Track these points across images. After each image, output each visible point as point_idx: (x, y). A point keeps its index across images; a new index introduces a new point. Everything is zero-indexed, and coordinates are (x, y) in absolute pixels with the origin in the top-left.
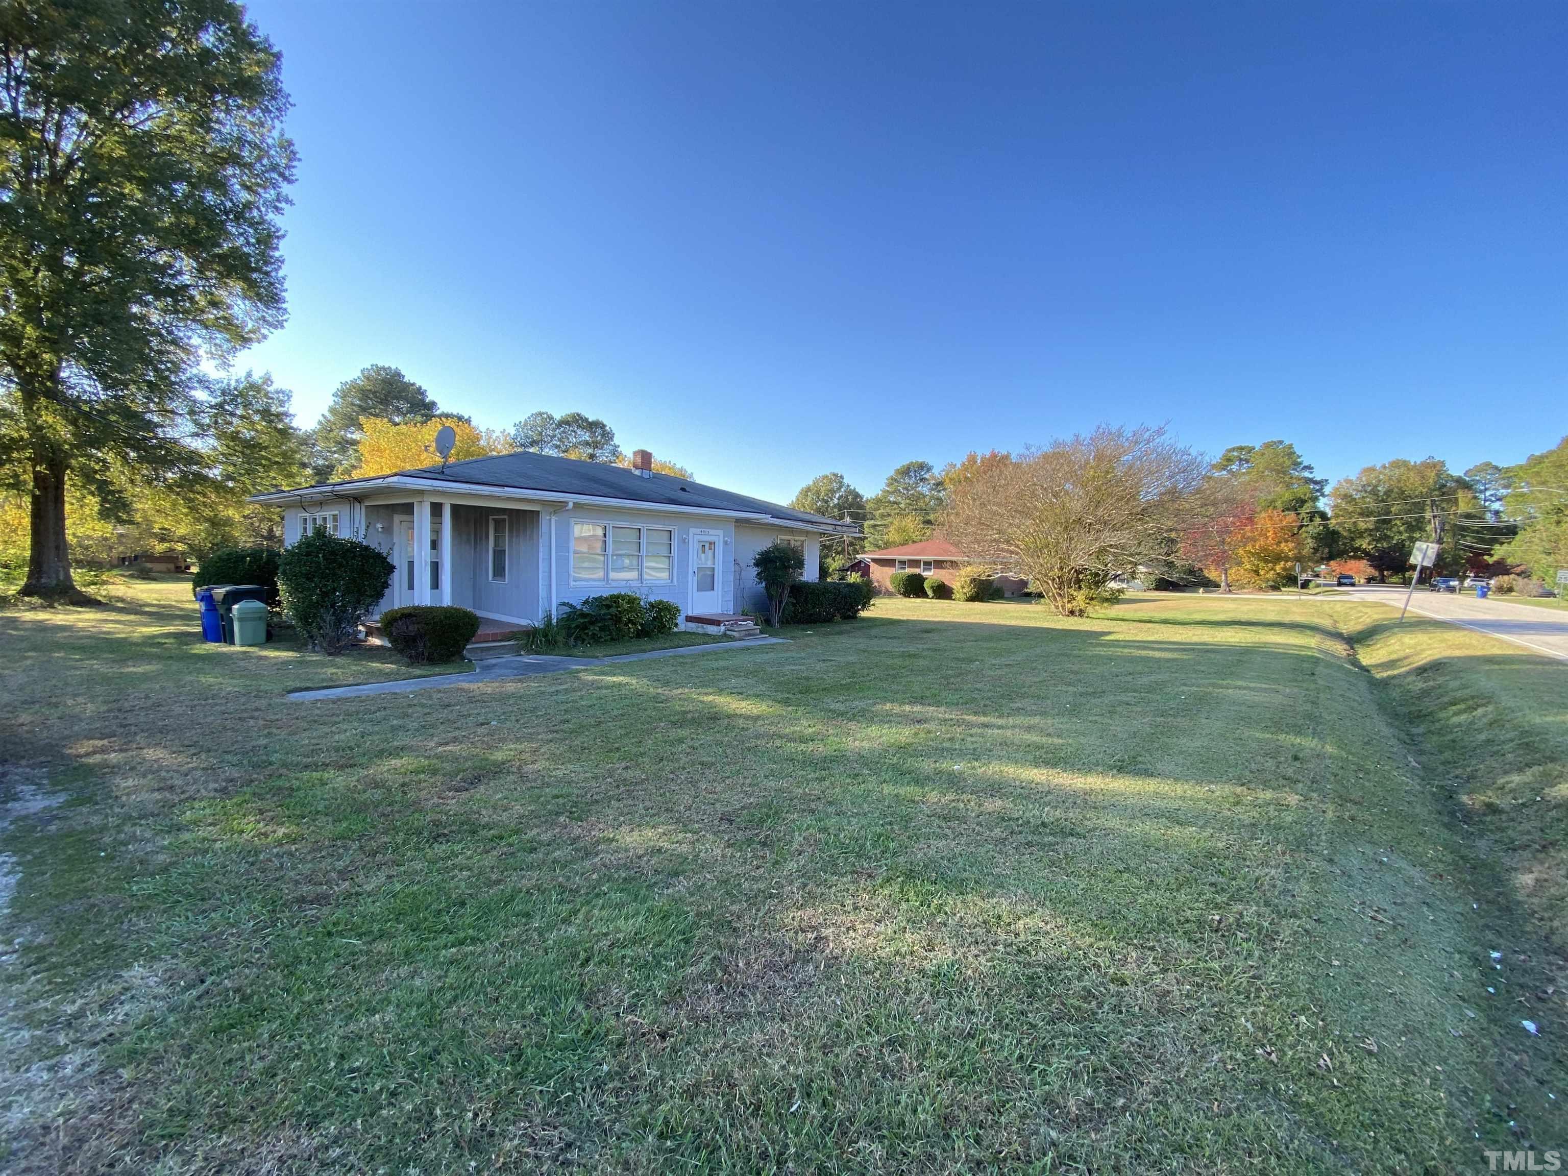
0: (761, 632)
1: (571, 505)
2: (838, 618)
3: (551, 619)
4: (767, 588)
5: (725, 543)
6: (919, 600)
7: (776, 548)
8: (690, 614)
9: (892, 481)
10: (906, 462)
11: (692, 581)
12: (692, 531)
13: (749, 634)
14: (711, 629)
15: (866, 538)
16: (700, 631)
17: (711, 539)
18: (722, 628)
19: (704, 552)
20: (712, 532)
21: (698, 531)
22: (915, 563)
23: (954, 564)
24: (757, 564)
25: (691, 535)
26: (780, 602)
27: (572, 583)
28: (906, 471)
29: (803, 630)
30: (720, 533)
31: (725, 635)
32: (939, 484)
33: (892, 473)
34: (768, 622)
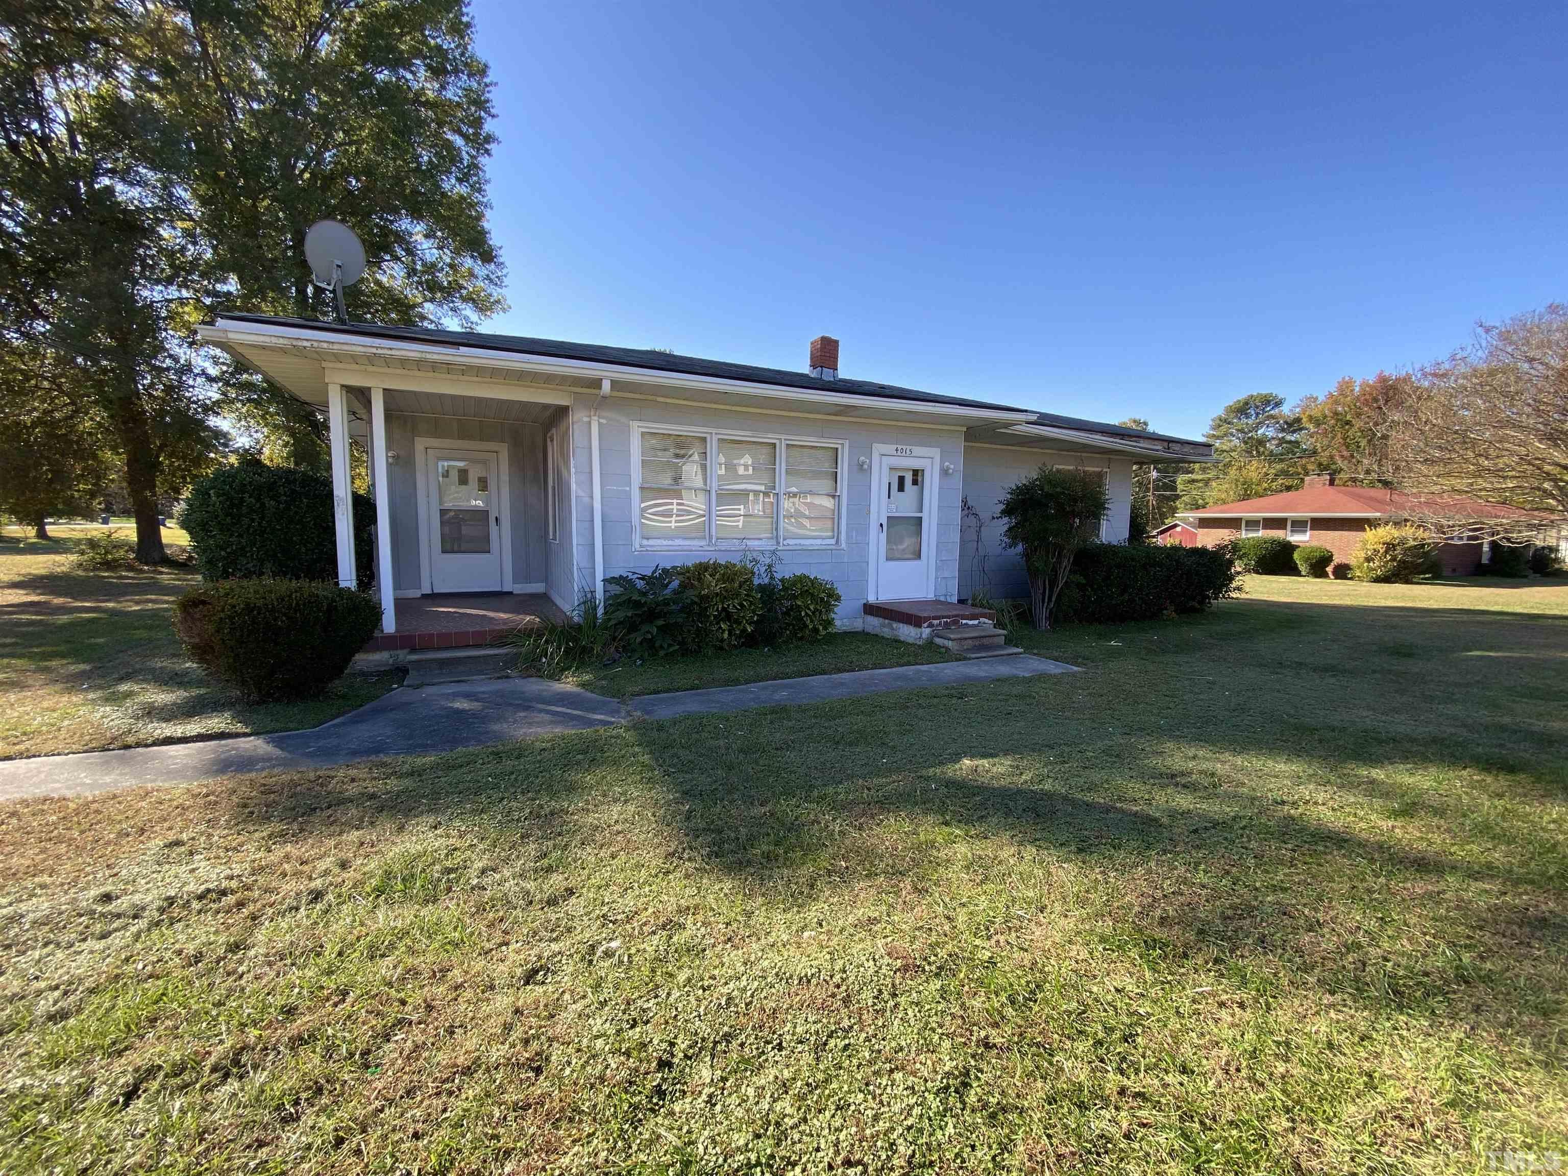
0: (1009, 641)
1: (606, 386)
2: (1169, 612)
3: (595, 608)
4: (1027, 555)
5: (945, 472)
6: (1283, 579)
7: (1049, 479)
8: (872, 599)
9: (1222, 422)
10: (1242, 396)
11: (877, 542)
12: (879, 448)
13: (982, 646)
14: (907, 632)
15: (1178, 497)
16: (886, 632)
17: (916, 464)
18: (926, 632)
19: (901, 488)
20: (918, 450)
21: (890, 448)
22: (1279, 523)
23: (1357, 524)
24: (1009, 511)
25: (875, 456)
26: (1053, 583)
27: (637, 541)
28: (1242, 409)
29: (1101, 636)
30: (935, 453)
31: (930, 643)
32: (1294, 425)
33: (1220, 411)
34: (1026, 617)
